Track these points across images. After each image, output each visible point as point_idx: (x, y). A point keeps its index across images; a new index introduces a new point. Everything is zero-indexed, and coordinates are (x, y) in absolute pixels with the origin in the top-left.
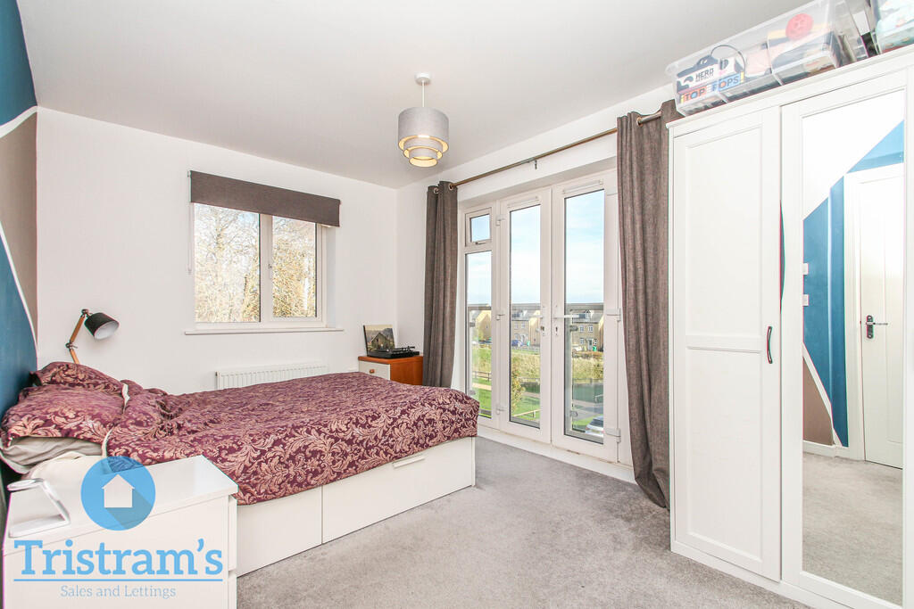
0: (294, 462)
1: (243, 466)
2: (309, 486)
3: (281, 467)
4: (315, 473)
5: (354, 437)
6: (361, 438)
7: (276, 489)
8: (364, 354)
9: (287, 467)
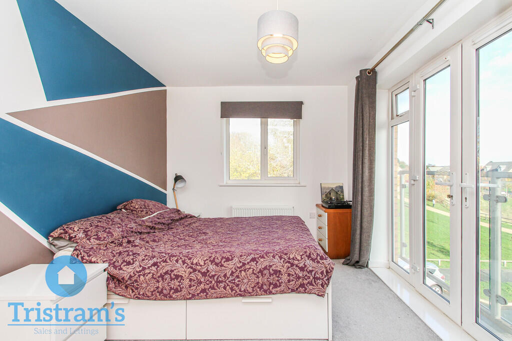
0: (163, 279)
1: (129, 275)
2: (171, 298)
3: (153, 281)
4: (176, 291)
5: (208, 271)
6: (213, 273)
7: (149, 294)
8: (320, 202)
9: (158, 282)
